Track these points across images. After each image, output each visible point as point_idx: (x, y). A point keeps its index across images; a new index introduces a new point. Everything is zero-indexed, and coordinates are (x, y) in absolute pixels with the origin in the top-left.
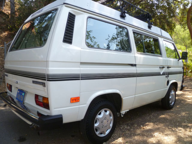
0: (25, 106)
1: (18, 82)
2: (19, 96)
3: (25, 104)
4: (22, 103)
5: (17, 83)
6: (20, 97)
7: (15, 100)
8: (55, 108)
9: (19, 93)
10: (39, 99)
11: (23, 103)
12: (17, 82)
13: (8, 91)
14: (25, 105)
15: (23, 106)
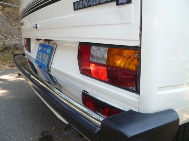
0: (51, 76)
1: (38, 26)
2: (41, 57)
3: (52, 71)
4: (46, 70)
5: (36, 28)
6: (42, 59)
7: (36, 66)
8: (160, 88)
9: (41, 51)
10: (93, 56)
11: (49, 71)
12: (36, 25)
13: (26, 52)
14: (52, 73)
15: (49, 77)
